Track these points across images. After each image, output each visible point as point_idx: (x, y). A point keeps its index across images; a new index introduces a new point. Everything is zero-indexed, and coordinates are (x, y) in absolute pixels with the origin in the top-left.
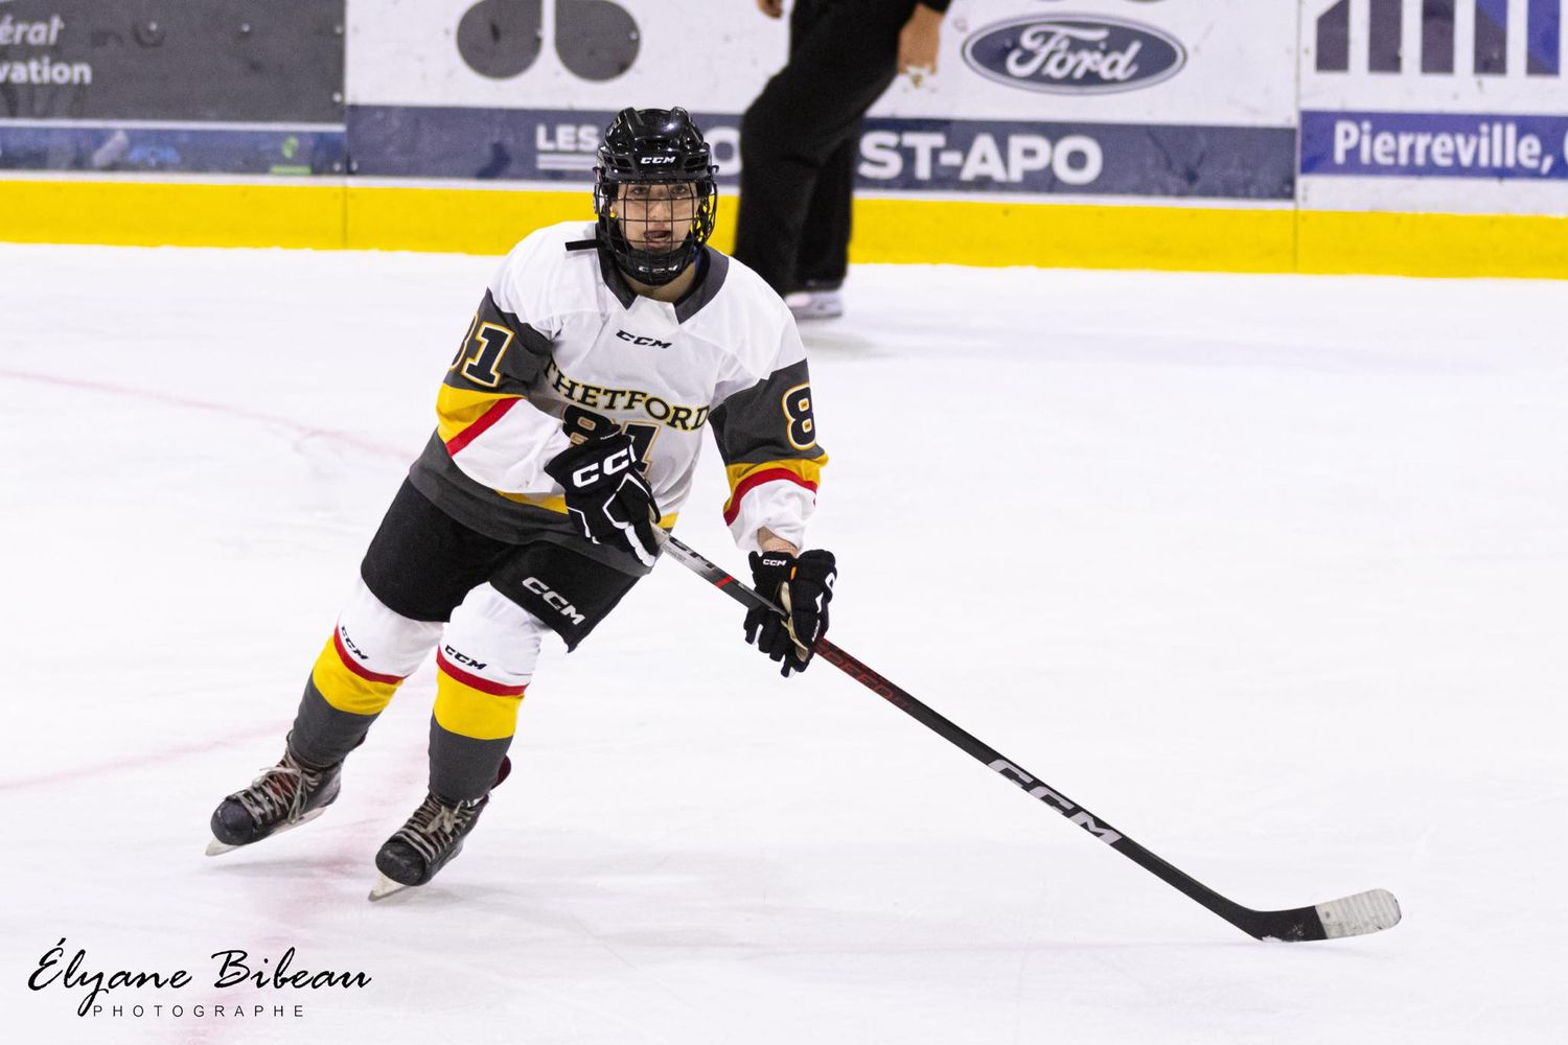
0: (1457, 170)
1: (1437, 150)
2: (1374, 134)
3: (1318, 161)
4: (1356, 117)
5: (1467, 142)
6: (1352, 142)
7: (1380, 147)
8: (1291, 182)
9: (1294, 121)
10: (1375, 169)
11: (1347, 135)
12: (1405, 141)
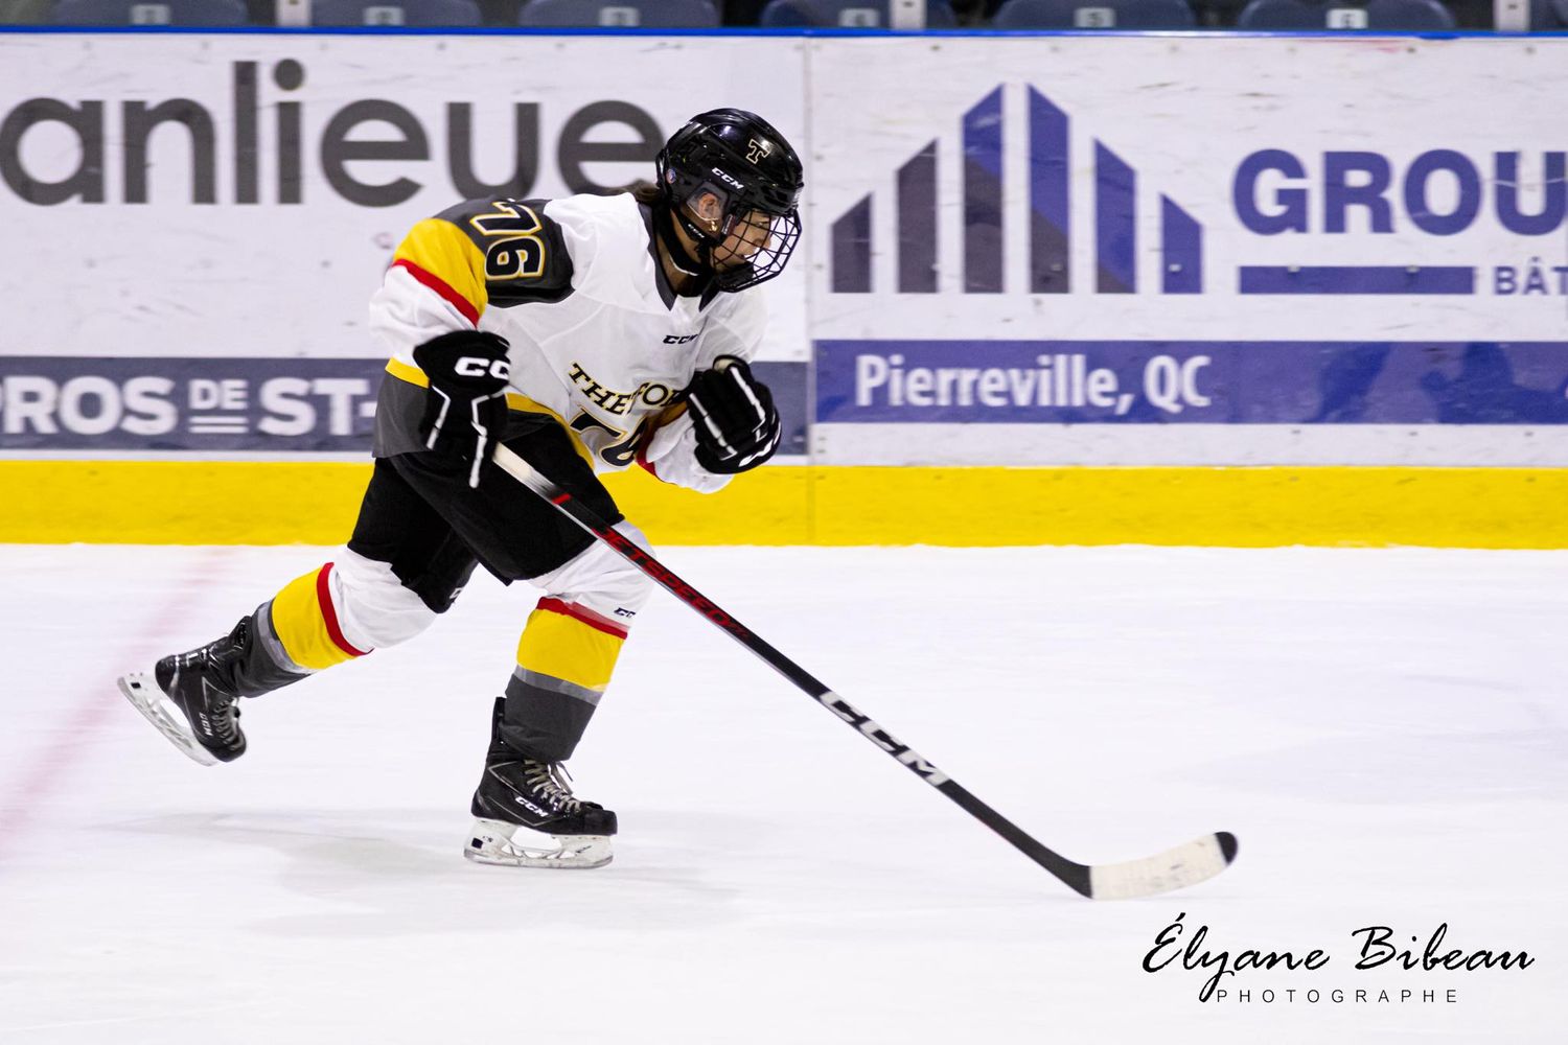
0: (1012, 413)
1: (986, 387)
2: (907, 368)
3: (837, 404)
4: (882, 348)
5: (1024, 378)
6: (877, 381)
7: (911, 386)
8: (802, 431)
9: (805, 355)
10: (908, 414)
11: (873, 371)
12: (946, 376)
